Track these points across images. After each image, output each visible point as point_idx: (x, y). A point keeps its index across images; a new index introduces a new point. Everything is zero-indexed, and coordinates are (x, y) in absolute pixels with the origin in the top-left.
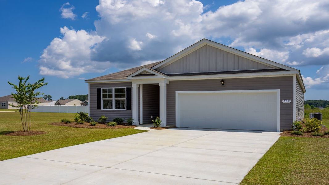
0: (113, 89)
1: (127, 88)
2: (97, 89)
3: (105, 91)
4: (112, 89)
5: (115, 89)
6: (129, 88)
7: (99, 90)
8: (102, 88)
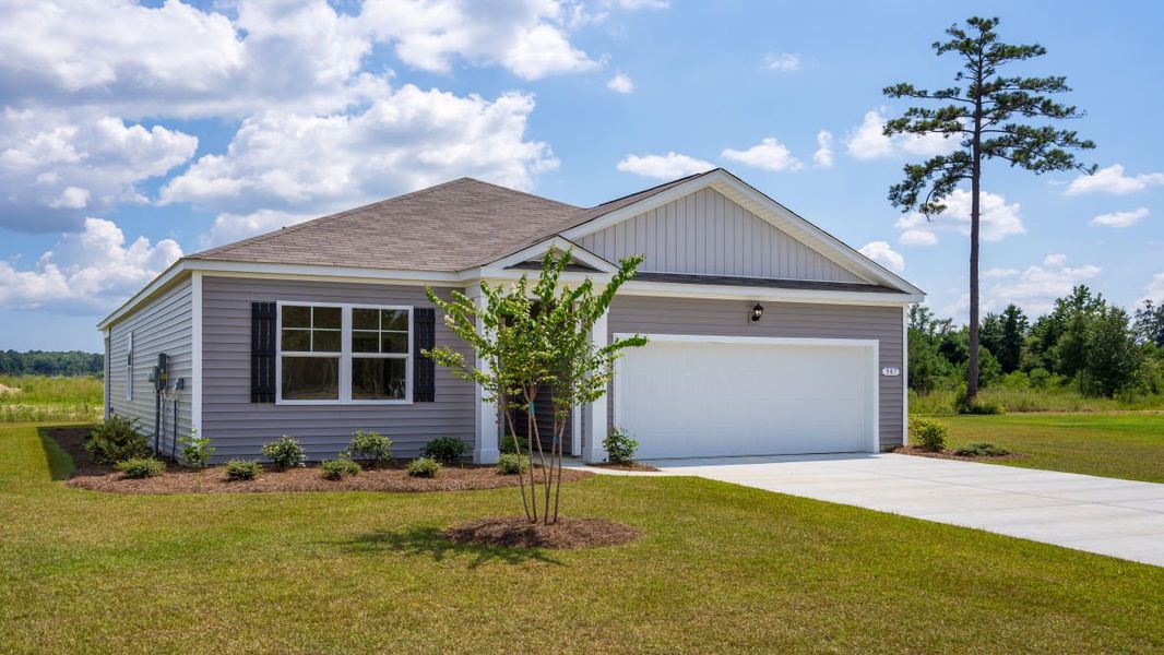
0: (347, 309)
1: (416, 310)
2: (250, 307)
3: (296, 316)
4: (340, 309)
5: (355, 311)
6: (423, 310)
7: (262, 315)
8: (280, 304)
